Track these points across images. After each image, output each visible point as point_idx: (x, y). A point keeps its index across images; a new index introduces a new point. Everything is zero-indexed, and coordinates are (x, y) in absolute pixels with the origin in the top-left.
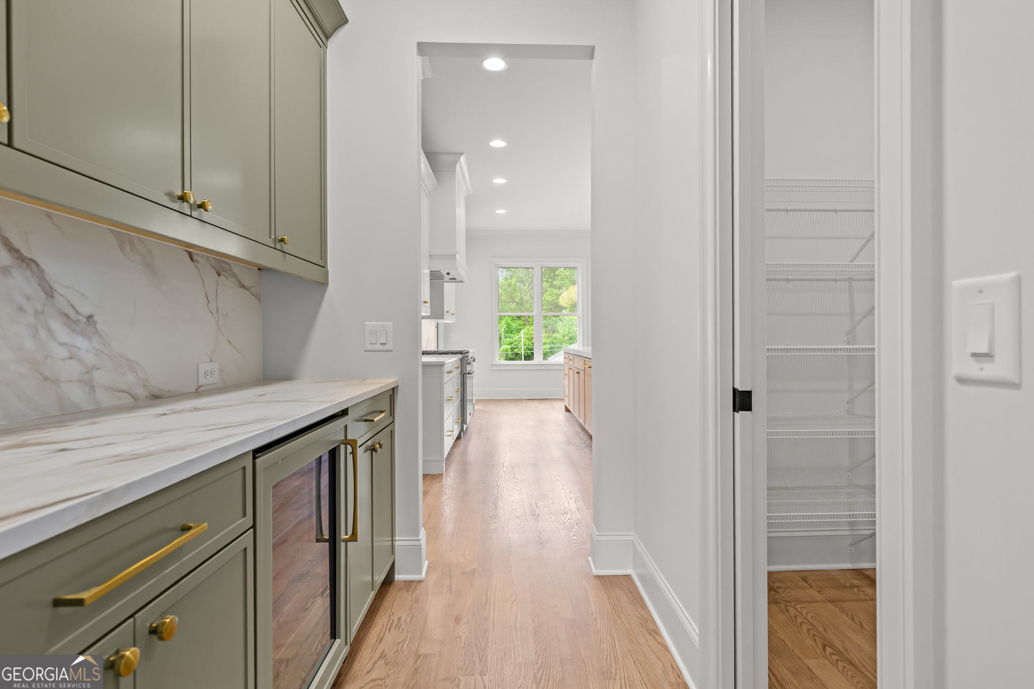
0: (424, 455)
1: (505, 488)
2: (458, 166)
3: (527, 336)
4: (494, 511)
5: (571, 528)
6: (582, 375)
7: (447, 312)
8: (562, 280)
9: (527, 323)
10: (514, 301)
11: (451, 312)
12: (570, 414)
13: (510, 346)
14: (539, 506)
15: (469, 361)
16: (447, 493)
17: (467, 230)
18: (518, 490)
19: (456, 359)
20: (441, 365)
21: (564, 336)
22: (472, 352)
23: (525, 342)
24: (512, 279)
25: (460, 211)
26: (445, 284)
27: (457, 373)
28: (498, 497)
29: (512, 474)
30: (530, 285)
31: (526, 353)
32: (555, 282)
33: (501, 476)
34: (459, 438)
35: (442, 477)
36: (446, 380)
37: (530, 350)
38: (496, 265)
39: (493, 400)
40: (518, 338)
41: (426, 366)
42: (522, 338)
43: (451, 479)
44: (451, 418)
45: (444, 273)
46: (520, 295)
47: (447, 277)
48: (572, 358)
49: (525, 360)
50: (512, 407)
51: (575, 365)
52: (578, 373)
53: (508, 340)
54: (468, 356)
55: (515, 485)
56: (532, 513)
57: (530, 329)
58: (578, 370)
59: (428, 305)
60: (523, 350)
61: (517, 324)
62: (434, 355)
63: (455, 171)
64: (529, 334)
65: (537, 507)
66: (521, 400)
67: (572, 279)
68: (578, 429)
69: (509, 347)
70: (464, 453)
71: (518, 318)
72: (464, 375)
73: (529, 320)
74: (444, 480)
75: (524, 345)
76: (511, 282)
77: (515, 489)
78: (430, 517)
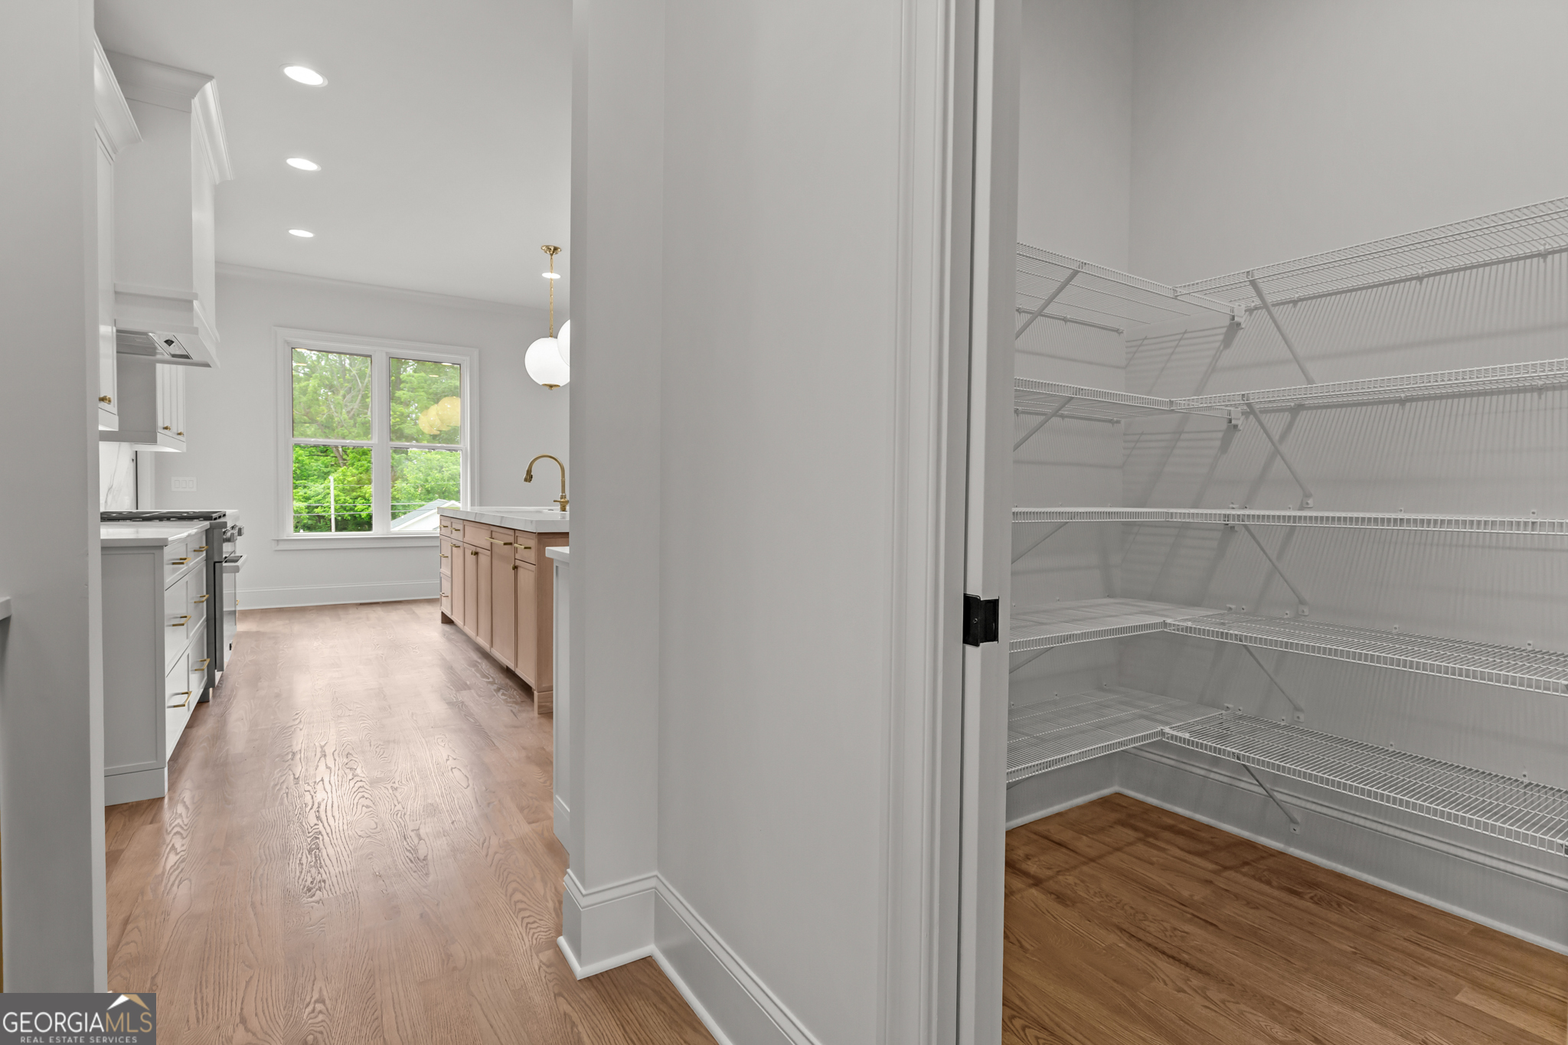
0: (108, 761)
1: (336, 805)
2: (196, 102)
3: (341, 486)
4: (313, 870)
5: (506, 874)
6: (484, 559)
7: (166, 428)
8: (413, 390)
9: (341, 462)
10: (312, 421)
11: (174, 429)
12: (454, 627)
13: (306, 504)
14: (423, 835)
15: (229, 534)
16: (178, 846)
17: (218, 263)
18: (367, 807)
19: (193, 531)
20: (159, 546)
21: (416, 488)
22: (233, 515)
23: (338, 496)
24: (309, 380)
25: (202, 217)
26: (159, 366)
27: (197, 562)
28: (320, 833)
29: (348, 771)
30: (348, 394)
31: (339, 516)
32: (398, 393)
33: (322, 780)
34: (203, 701)
35: (161, 807)
36: (169, 579)
37: (347, 511)
38: (288, 343)
39: (281, 611)
40: (324, 488)
41: (110, 549)
42: (332, 488)
43: (187, 808)
44: (183, 664)
45: (158, 338)
46: (326, 411)
47: (164, 351)
48: (460, 527)
49: (337, 529)
50: (326, 623)
51: (466, 540)
52: (476, 554)
53: (301, 492)
54: (225, 525)
55: (360, 795)
56: (410, 855)
57: (349, 474)
58: (474, 549)
59: (113, 407)
60: (332, 511)
61: (319, 463)
62: (128, 522)
63: (189, 112)
64: (346, 482)
65: (420, 839)
66: (345, 607)
67: (431, 391)
68: (475, 656)
69: (303, 505)
70: (219, 737)
71: (322, 452)
72: (214, 568)
73: (345, 457)
74: (167, 815)
75: (336, 502)
76: (308, 385)
77: (360, 807)
78: (129, 927)
